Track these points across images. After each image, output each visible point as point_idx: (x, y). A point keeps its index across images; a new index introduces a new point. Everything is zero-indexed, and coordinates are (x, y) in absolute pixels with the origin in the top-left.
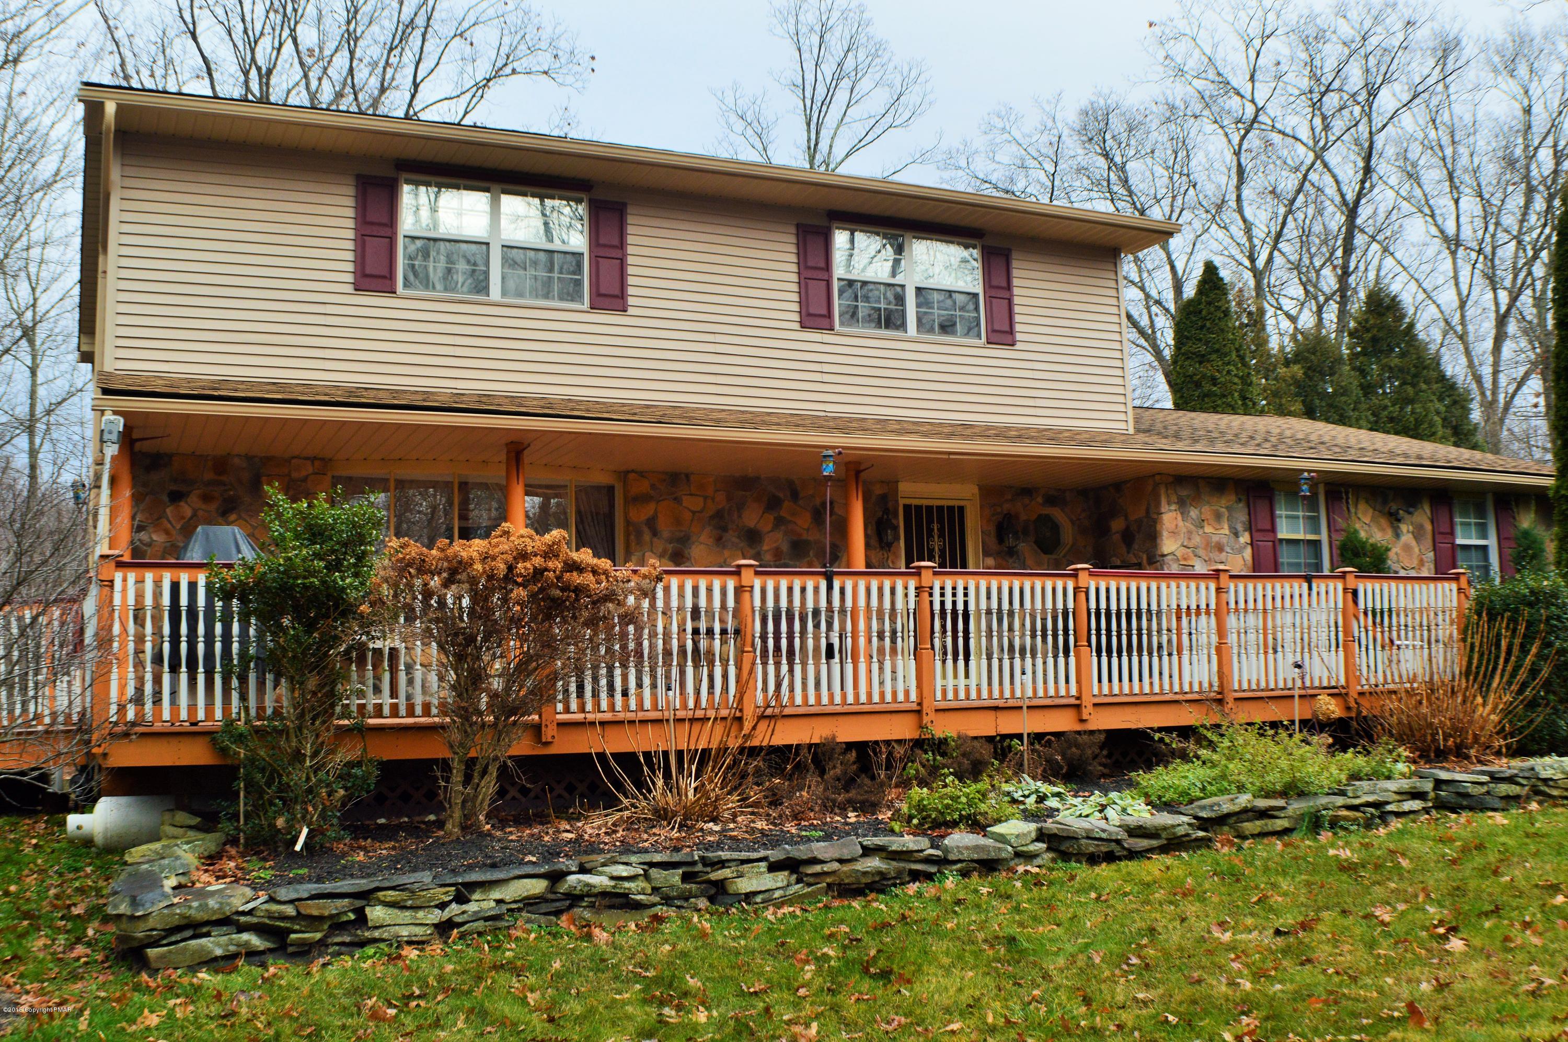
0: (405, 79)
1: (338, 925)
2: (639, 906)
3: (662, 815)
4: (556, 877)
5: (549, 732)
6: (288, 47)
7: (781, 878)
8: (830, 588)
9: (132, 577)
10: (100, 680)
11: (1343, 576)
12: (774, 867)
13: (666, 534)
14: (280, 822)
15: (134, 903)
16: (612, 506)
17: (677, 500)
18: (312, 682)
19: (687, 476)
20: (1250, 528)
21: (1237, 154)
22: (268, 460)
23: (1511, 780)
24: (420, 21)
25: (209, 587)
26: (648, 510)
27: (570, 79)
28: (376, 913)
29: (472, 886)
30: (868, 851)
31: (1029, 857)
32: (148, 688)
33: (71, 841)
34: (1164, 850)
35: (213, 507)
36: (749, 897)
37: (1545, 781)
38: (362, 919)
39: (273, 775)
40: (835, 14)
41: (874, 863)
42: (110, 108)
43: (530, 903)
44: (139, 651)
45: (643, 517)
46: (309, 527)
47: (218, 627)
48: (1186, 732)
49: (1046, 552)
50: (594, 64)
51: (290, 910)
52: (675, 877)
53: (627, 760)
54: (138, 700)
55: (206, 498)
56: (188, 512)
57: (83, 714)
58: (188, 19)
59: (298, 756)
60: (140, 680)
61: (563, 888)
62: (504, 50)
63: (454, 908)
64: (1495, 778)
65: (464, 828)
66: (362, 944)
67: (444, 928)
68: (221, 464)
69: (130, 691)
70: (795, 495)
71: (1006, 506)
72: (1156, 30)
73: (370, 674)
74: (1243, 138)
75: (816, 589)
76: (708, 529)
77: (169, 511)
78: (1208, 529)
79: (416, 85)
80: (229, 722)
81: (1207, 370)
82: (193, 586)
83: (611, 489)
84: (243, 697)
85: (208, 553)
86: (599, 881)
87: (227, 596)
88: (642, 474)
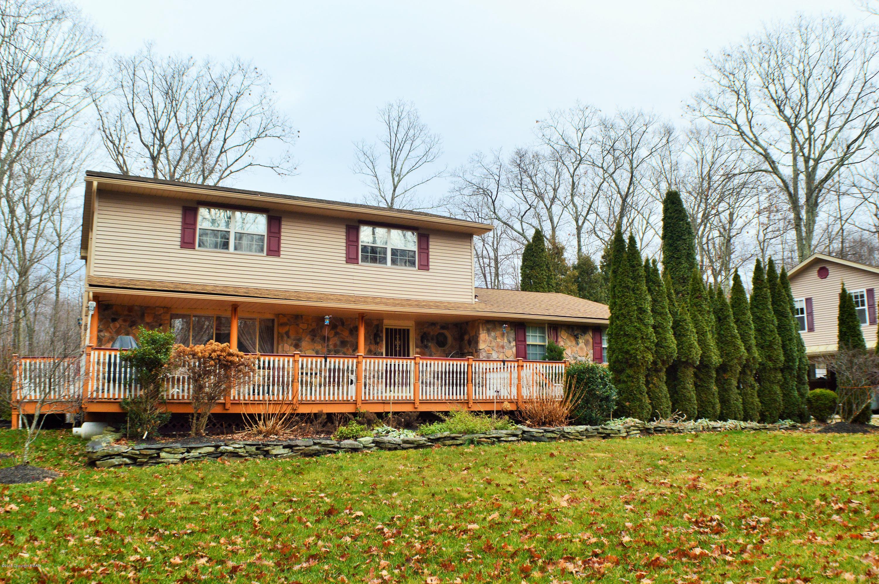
0: (221, 136)
1: (152, 458)
2: (241, 456)
3: (260, 432)
4: (217, 447)
5: (228, 406)
6: (173, 120)
7: (286, 450)
8: (326, 361)
9: (97, 352)
10: (86, 384)
11: (518, 361)
12: (285, 447)
13: (292, 337)
14: (139, 430)
15: (93, 448)
16: (273, 326)
17: (298, 325)
18: (152, 387)
19: (302, 316)
20: (516, 340)
21: (572, 177)
22: (147, 308)
23: (552, 432)
24: (228, 114)
25: (120, 357)
26: (286, 329)
27: (289, 140)
28: (163, 454)
29: (192, 448)
30: (315, 444)
31: (369, 448)
32: (100, 387)
33: (73, 436)
34: (416, 448)
35: (127, 324)
36: (276, 456)
37: (568, 433)
38: (159, 456)
39: (137, 415)
40: (404, 114)
41: (317, 447)
42: (95, 184)
43: (209, 454)
44: (98, 375)
45: (284, 331)
46: (152, 339)
47: (123, 369)
48: (447, 413)
49: (440, 346)
50: (299, 134)
51: (138, 452)
52: (253, 449)
53: (251, 416)
54: (97, 390)
55: (125, 321)
56: (118, 326)
57: (79, 396)
58: (131, 108)
59: (145, 410)
60: (98, 384)
61: (219, 450)
62: (263, 126)
63: (186, 454)
64: (546, 431)
65: (196, 434)
66: (158, 463)
67: (183, 460)
68: (130, 309)
69: (95, 388)
70: (343, 324)
71: (425, 330)
72: (540, 123)
73: (181, 386)
74: (575, 170)
75: (321, 362)
76: (309, 336)
77: (111, 325)
78: (498, 340)
79: (225, 140)
80: (125, 399)
81: (534, 273)
82: (115, 356)
83: (273, 320)
84: (130, 391)
85: (122, 346)
86: (230, 448)
87: (126, 360)
88: (284, 315)
